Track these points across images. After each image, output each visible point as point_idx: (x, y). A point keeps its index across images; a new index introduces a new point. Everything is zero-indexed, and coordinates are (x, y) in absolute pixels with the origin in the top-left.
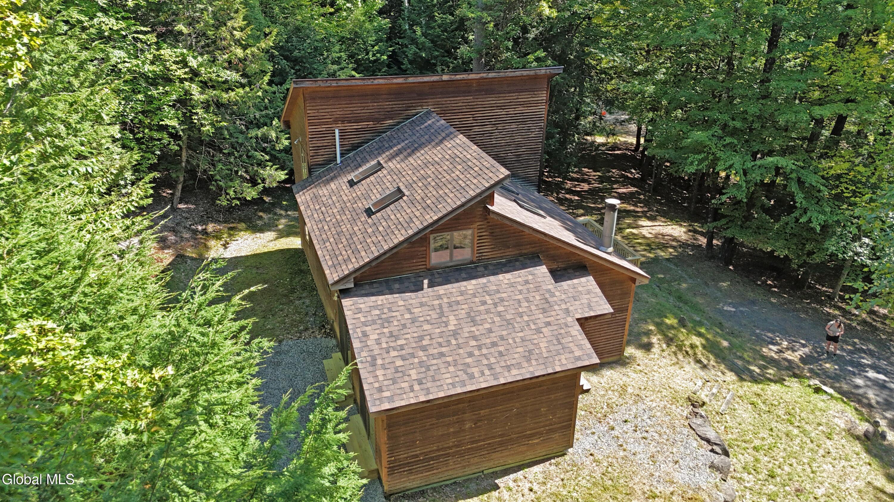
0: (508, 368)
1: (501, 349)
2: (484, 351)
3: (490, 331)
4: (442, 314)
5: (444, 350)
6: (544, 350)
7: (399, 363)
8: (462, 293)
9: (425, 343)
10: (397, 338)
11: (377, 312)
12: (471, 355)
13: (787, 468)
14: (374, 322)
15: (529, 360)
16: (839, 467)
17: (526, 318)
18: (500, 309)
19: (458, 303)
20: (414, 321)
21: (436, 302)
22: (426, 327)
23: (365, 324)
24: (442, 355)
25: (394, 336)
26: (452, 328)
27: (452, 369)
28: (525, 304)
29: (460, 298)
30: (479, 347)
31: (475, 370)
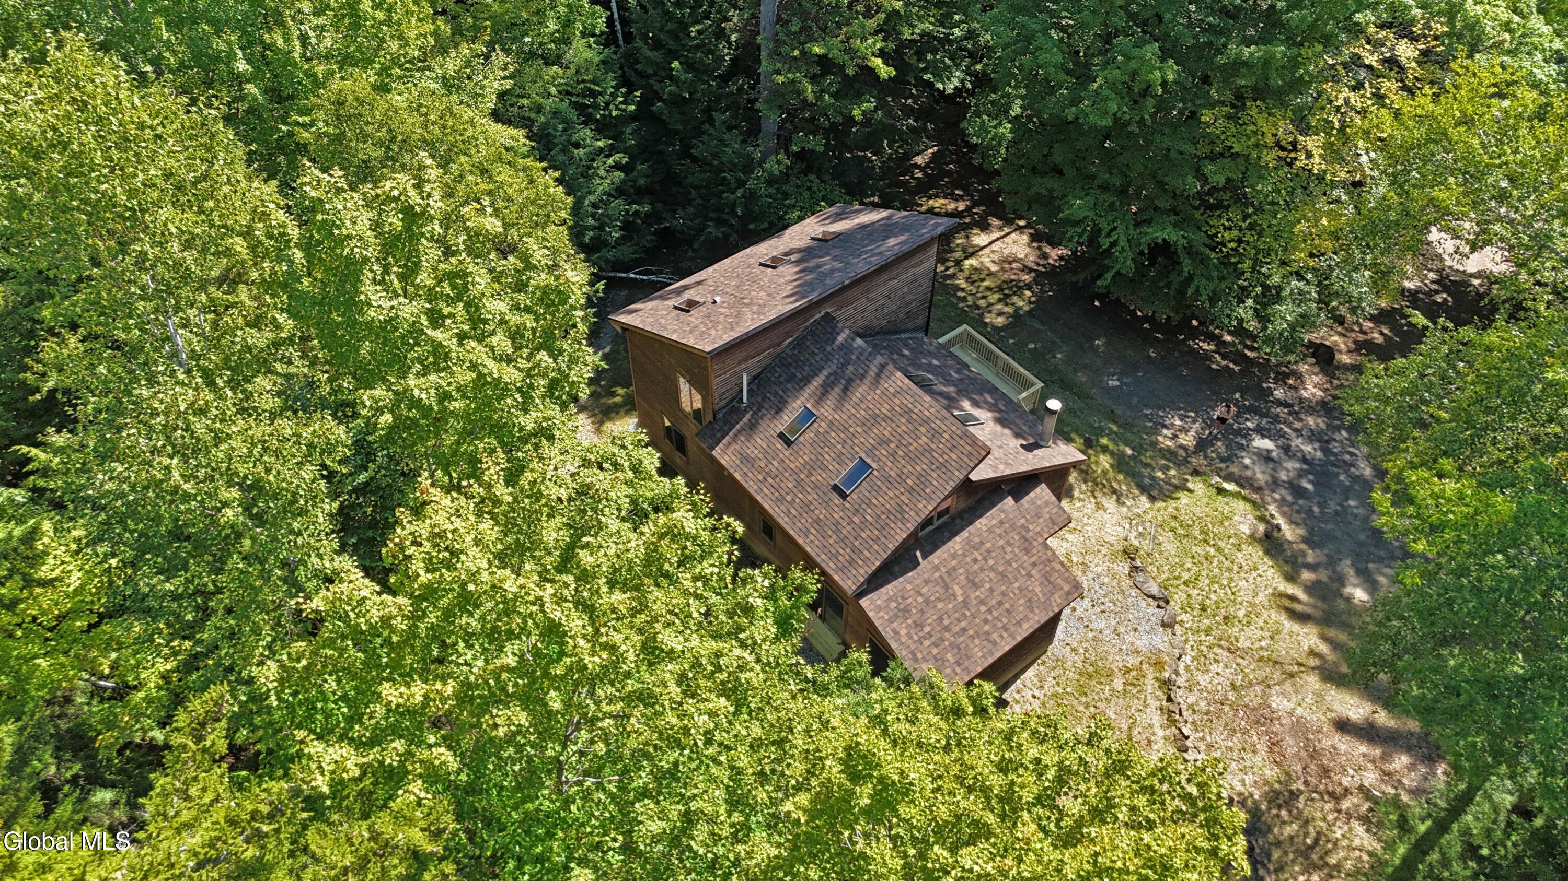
0: (1019, 623)
1: (1007, 606)
2: (995, 614)
3: (991, 590)
4: (947, 588)
5: (963, 624)
8: (954, 556)
9: (946, 622)
10: (922, 627)
11: (894, 605)
12: (986, 621)
13: (1213, 596)
14: (896, 616)
15: (1032, 611)
16: (1251, 580)
17: (1014, 565)
18: (991, 562)
19: (954, 569)
20: (927, 602)
21: (937, 575)
22: (940, 605)
23: (891, 621)
24: (964, 630)
25: (919, 625)
26: (960, 599)
27: (977, 641)
28: (1009, 549)
29: (954, 563)
30: (989, 611)
31: (995, 636)
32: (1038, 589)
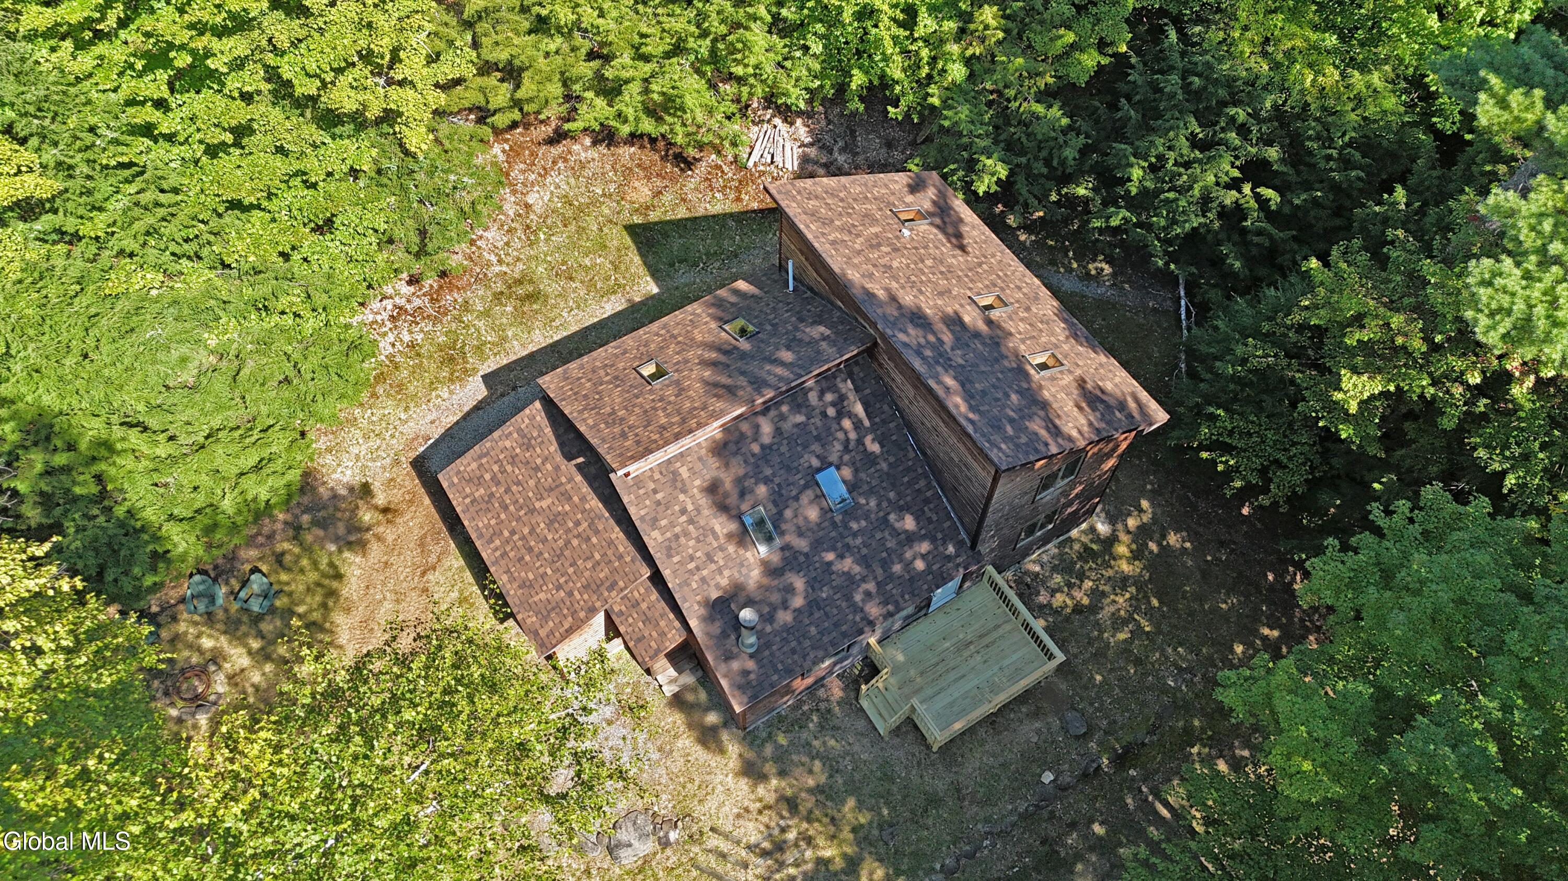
0: (508, 571)
1: (527, 558)
2: (520, 543)
3: (545, 540)
4: (550, 490)
5: (512, 508)
6: (536, 599)
7: (487, 476)
8: (582, 501)
9: (514, 488)
10: (513, 464)
11: (535, 434)
12: (513, 532)
14: (524, 437)
15: (520, 587)
17: (571, 570)
18: (575, 542)
19: (570, 498)
20: (537, 469)
21: (563, 480)
22: (532, 483)
23: (519, 431)
24: (506, 508)
25: (513, 460)
26: (537, 505)
27: (493, 522)
28: (589, 565)
29: (576, 499)
30: (523, 538)
31: (497, 542)
32: (542, 596)
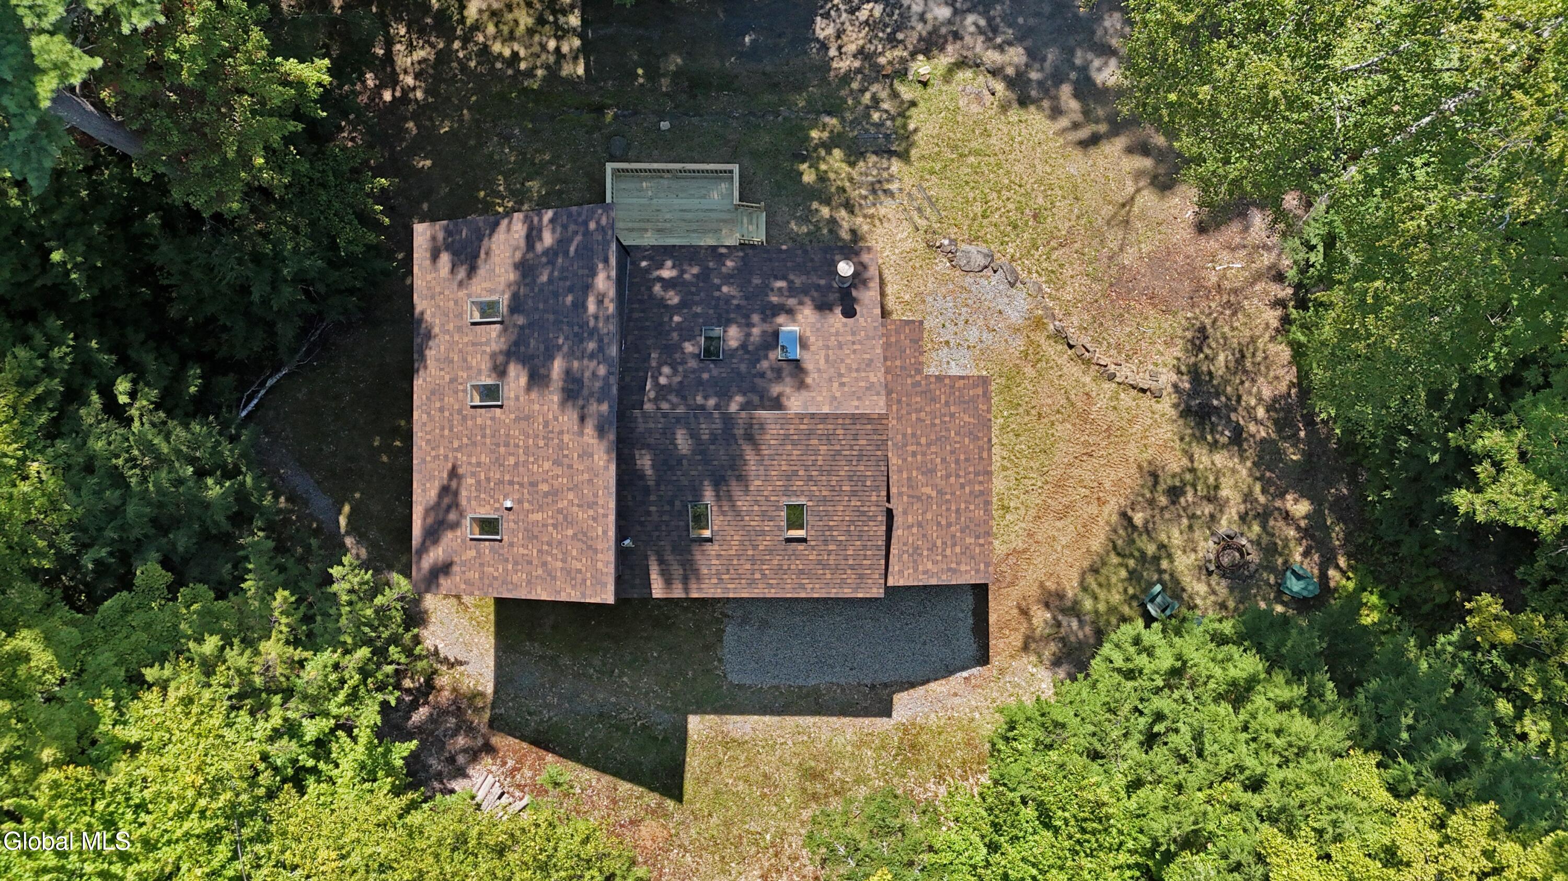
1: (962, 457)
2: (962, 473)
3: (944, 460)
4: (919, 499)
5: (953, 508)
6: (972, 420)
7: (958, 549)
8: (900, 471)
9: (944, 522)
10: (934, 545)
11: (906, 556)
12: (962, 486)
14: (915, 561)
15: (978, 438)
17: (937, 421)
18: (923, 440)
19: (909, 479)
20: (920, 525)
21: (905, 498)
22: (929, 516)
23: (916, 570)
24: (958, 511)
25: (933, 548)
26: (934, 494)
27: (972, 507)
28: (923, 414)
29: (905, 475)
30: (958, 476)
31: (977, 488)
32: (967, 419)
